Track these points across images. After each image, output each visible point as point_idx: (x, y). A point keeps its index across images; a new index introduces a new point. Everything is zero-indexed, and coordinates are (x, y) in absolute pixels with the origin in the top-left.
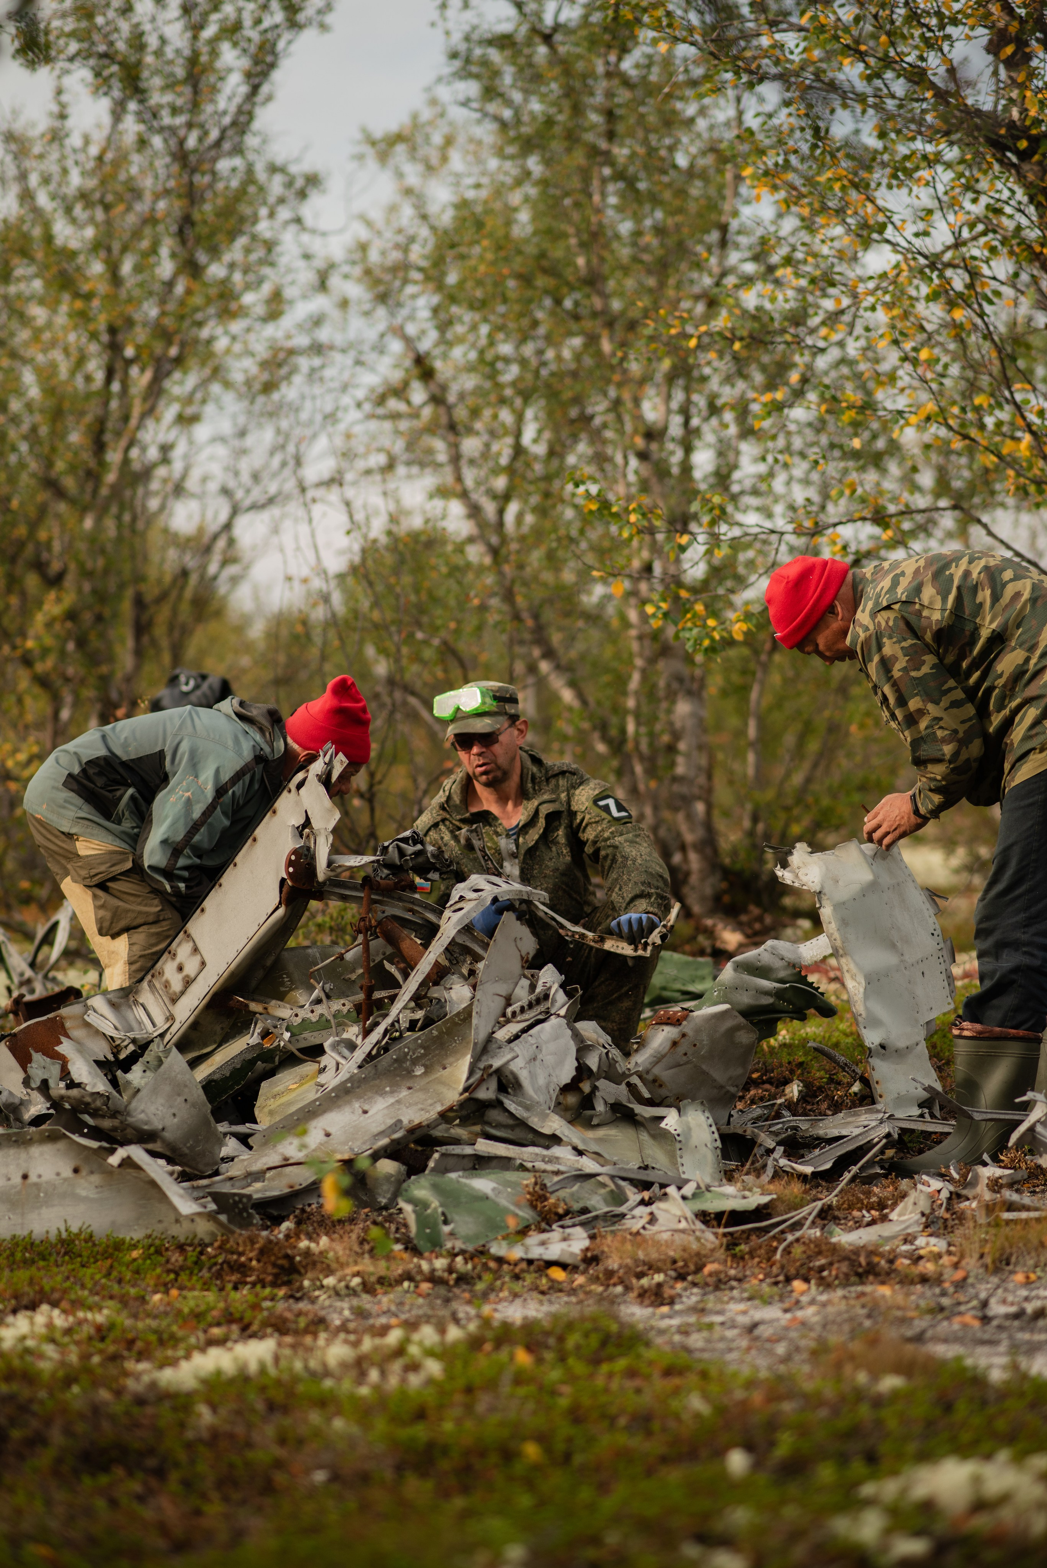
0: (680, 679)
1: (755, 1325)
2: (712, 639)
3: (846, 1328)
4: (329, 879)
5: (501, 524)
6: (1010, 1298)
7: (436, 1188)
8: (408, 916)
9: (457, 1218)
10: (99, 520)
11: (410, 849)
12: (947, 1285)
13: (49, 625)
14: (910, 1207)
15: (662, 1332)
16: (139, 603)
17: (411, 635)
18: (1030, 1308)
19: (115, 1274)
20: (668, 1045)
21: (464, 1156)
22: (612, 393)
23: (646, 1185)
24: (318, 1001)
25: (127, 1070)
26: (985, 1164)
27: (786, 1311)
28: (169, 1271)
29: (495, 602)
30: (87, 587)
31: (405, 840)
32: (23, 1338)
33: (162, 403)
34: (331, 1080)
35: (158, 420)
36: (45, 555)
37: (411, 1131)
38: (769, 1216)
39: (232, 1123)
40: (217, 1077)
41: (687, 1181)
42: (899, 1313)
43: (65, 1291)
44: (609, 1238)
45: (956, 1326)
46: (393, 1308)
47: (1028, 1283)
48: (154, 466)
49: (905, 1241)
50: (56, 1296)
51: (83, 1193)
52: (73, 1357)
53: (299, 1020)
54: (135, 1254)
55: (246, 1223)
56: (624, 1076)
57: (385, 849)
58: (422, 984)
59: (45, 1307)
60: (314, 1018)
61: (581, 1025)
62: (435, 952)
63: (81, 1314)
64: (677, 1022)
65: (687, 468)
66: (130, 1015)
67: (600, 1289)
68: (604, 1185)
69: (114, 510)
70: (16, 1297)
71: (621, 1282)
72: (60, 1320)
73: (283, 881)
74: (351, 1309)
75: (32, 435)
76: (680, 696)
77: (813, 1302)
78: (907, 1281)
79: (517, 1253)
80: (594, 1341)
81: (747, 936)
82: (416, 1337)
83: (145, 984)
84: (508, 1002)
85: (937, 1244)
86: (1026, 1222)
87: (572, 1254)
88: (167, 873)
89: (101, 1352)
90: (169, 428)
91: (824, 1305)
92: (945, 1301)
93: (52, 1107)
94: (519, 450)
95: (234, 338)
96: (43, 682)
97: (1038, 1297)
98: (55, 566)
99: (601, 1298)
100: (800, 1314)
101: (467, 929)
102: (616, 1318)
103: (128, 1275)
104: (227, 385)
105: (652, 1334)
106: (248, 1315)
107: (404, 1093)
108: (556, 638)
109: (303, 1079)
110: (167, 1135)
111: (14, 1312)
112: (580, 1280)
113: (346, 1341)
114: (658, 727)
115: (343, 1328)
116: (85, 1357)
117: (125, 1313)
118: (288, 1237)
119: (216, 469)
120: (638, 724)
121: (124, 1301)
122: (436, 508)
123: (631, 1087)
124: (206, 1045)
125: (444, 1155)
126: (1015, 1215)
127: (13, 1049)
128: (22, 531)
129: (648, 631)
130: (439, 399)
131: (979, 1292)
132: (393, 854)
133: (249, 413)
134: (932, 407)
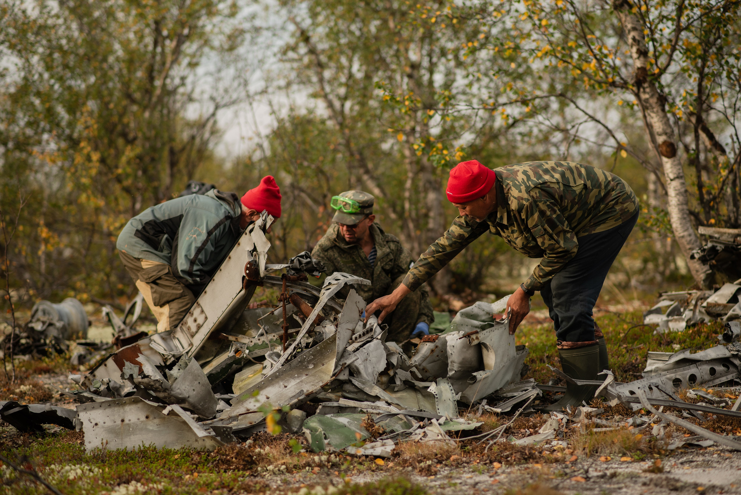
0: (430, 182)
1: (477, 484)
2: (446, 160)
3: (521, 484)
4: (266, 276)
5: (342, 111)
6: (599, 468)
7: (320, 421)
8: (304, 293)
9: (331, 436)
10: (152, 112)
11: (304, 261)
12: (568, 463)
13: (129, 163)
14: (549, 426)
15: (431, 488)
16: (172, 152)
17: (301, 164)
18: (608, 473)
19: (167, 466)
20: (429, 351)
21: (334, 407)
22: (395, 46)
23: (422, 419)
24: (262, 335)
25: (170, 369)
26: (584, 406)
27: (491, 477)
28: (193, 464)
29: (341, 148)
30: (147, 145)
31: (302, 257)
33: (181, 57)
34: (268, 372)
35: (179, 64)
36: (127, 130)
37: (308, 395)
38: (481, 432)
39: (221, 394)
40: (214, 372)
41: (441, 417)
42: (546, 477)
43: (143, 474)
44: (405, 445)
45: (573, 482)
46: (301, 479)
47: (607, 461)
48: (178, 87)
49: (547, 443)
50: (139, 477)
51: (151, 428)
53: (253, 344)
54: (176, 457)
55: (229, 441)
56: (410, 367)
57: (292, 261)
58: (312, 325)
59: (133, 482)
60: (260, 343)
61: (388, 344)
62: (317, 310)
63: (151, 485)
64: (434, 341)
65: (431, 82)
66: (171, 344)
67: (401, 469)
68: (401, 419)
69: (159, 108)
70: (120, 478)
71: (411, 465)
72: (140, 488)
73: (244, 277)
74: (281, 480)
75: (120, 75)
76: (430, 190)
77: (503, 472)
78: (548, 461)
79: (361, 452)
80: (400, 492)
81: (464, 303)
82: (314, 492)
83: (178, 329)
84: (353, 332)
85: (563, 444)
86: (605, 433)
87: (387, 452)
88: (189, 273)
90: (185, 69)
91: (509, 473)
92: (568, 471)
93: (135, 387)
94: (351, 76)
95: (214, 26)
96: (127, 190)
97: (612, 468)
98: (131, 136)
99: (401, 473)
100: (497, 478)
101: (332, 299)
102: (409, 480)
103: (173, 467)
104: (212, 48)
105: (427, 488)
106: (232, 484)
107: (304, 377)
108: (370, 165)
109: (255, 372)
110: (190, 400)
111: (119, 485)
112: (391, 464)
114: (420, 205)
115: (278, 489)
117: (172, 484)
118: (250, 447)
119: (207, 88)
120: (411, 203)
121: (171, 479)
122: (312, 103)
123: (412, 373)
124: (208, 357)
125: (324, 407)
126: (599, 430)
127: (116, 361)
128: (115, 119)
129: (414, 159)
130: (312, 51)
131: (583, 466)
132: (296, 263)
133: (222, 60)
134: (548, 47)
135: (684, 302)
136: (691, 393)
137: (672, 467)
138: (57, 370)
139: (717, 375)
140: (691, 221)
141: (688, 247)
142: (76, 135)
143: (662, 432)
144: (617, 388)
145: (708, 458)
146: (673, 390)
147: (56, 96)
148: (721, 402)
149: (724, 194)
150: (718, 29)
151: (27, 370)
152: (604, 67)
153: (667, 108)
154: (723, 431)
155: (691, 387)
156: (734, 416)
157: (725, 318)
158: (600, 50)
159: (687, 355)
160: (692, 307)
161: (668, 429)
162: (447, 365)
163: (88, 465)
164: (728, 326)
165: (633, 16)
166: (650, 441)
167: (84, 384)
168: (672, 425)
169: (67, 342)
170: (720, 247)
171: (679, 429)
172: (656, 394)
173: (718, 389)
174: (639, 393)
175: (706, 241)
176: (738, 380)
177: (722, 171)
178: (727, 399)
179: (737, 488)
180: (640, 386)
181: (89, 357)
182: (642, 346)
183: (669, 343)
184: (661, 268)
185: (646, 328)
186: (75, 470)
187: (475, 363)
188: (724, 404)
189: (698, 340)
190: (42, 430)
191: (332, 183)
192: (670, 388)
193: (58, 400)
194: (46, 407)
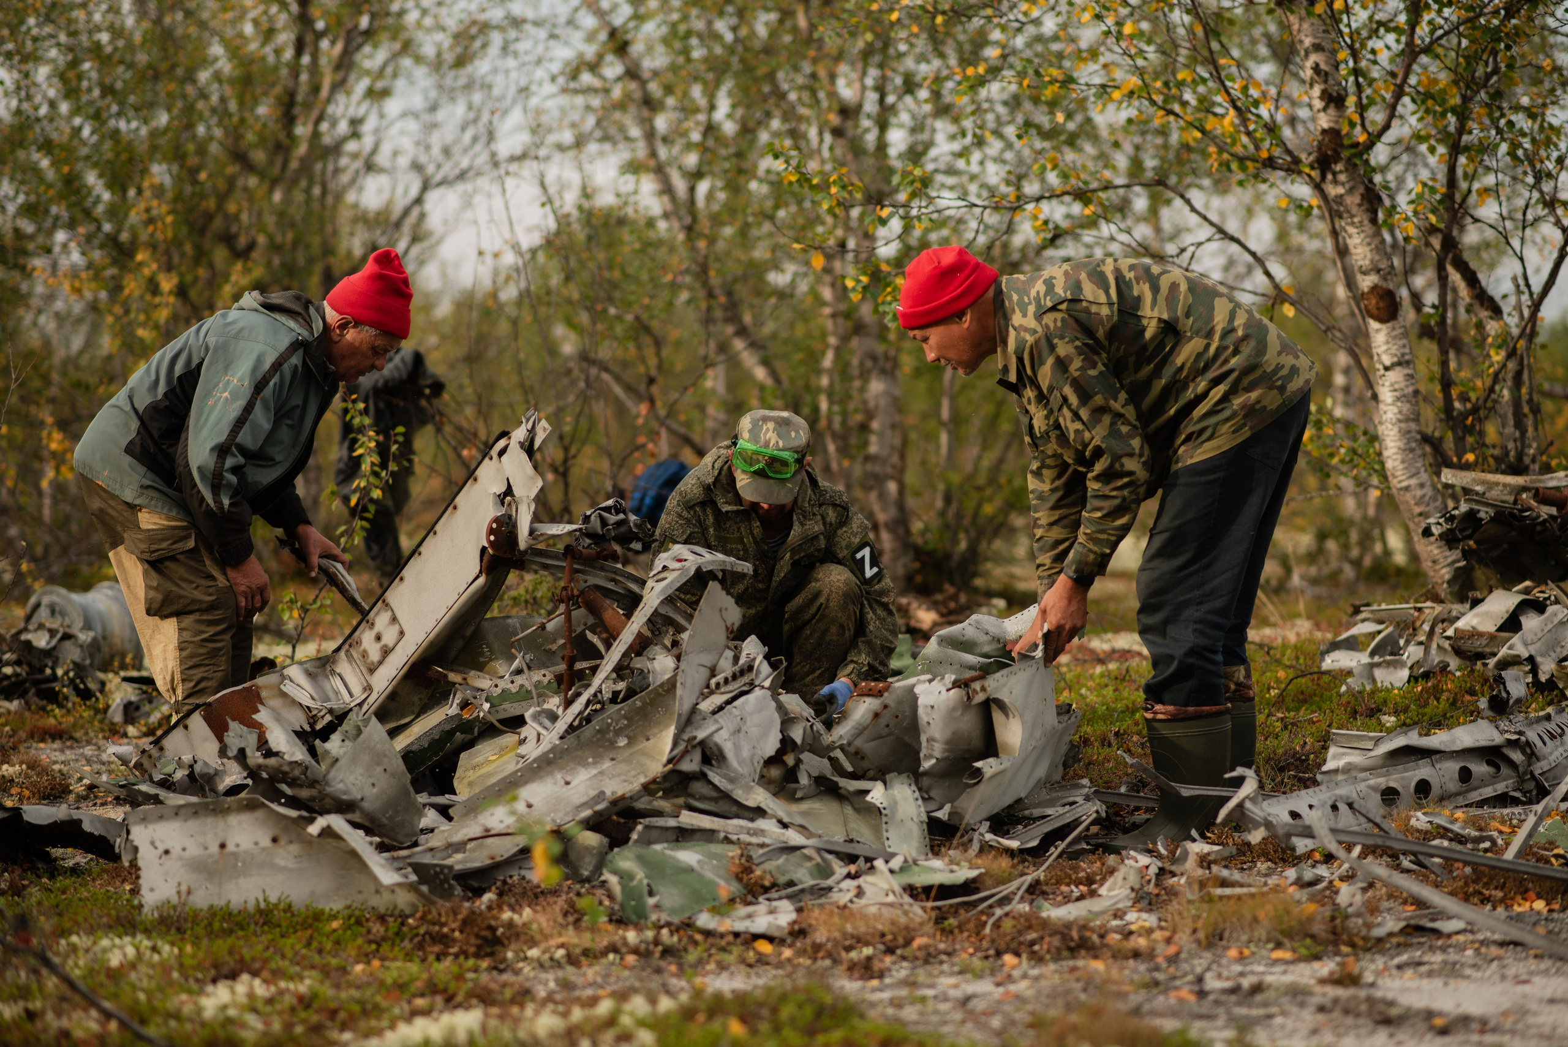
0: (874, 358)
1: (967, 999)
3: (1062, 1001)
4: (530, 548)
5: (692, 201)
6: (1225, 973)
7: (641, 859)
8: (610, 586)
9: (662, 889)
10: (288, 192)
11: (612, 518)
12: (1160, 960)
14: (1120, 882)
15: (873, 1005)
17: (604, 312)
18: (1246, 983)
19: (315, 944)
20: (870, 716)
21: (667, 829)
22: (807, 68)
23: (852, 859)
24: (519, 672)
25: (325, 739)
26: (1194, 840)
27: (998, 985)
28: (370, 942)
29: (688, 280)
30: (276, 261)
31: (607, 509)
32: (224, 1007)
33: (352, 77)
34: (532, 751)
35: (348, 93)
36: (233, 228)
37: (614, 803)
38: (977, 891)
39: (431, 794)
40: (414, 748)
41: (893, 855)
42: (1114, 988)
43: (266, 961)
44: (816, 912)
45: (1172, 1001)
46: (599, 980)
47: (1241, 959)
48: (345, 139)
49: (1115, 917)
50: (257, 965)
51: (282, 863)
52: (277, 1026)
53: (499, 690)
54: (335, 924)
55: (448, 895)
56: (831, 747)
57: (587, 519)
58: (625, 655)
59: (245, 977)
60: (514, 688)
61: (784, 698)
62: (637, 623)
63: (283, 984)
64: (880, 694)
65: (882, 146)
66: (327, 687)
67: (808, 962)
68: (810, 859)
69: (303, 183)
70: (216, 966)
71: (829, 955)
72: (261, 989)
73: (483, 550)
74: (557, 981)
75: (222, 112)
76: (874, 375)
77: (1025, 976)
78: (1118, 955)
79: (723, 926)
80: (809, 1012)
81: (942, 615)
82: (627, 1007)
83: (342, 654)
84: (713, 672)
85: (1149, 920)
86: (1239, 898)
87: (779, 927)
89: (303, 1021)
90: (359, 103)
91: (1037, 979)
92: (1160, 976)
93: (249, 776)
94: (710, 129)
95: (424, 12)
97: (1253, 973)
98: (242, 242)
99: (810, 972)
100: (1012, 988)
101: (669, 600)
102: (828, 988)
103: (329, 946)
104: (418, 59)
105: (866, 1006)
106: (452, 986)
107: (607, 764)
108: (747, 318)
109: (503, 751)
110: (366, 805)
111: (214, 981)
112: (787, 953)
113: (554, 1012)
114: (851, 406)
115: (550, 998)
116: (288, 1027)
117: (327, 983)
118: (490, 908)
119: (407, 143)
120: (831, 402)
121: (325, 971)
122: (628, 183)
123: (834, 761)
124: (404, 716)
125: (647, 827)
126: (1228, 891)
127: (207, 719)
128: (211, 203)
129: (843, 307)
130: (632, 73)
131: (1193, 967)
132: (595, 523)
133: (440, 87)
134: (1134, 81)
135: (1406, 627)
136: (1420, 820)
137: (1378, 973)
138: (78, 734)
139: (1474, 782)
140: (1424, 455)
141: (1417, 510)
142: (124, 236)
143: (1359, 899)
144: (1265, 804)
145: (1453, 956)
146: (1382, 811)
147: (84, 151)
148: (1482, 839)
149: (1495, 401)
150: (1495, 53)
151: (14, 732)
152: (1252, 127)
153: (1381, 215)
154: (1485, 900)
155: (1420, 807)
156: (1508, 870)
157: (1492, 662)
158: (1245, 89)
159: (1413, 738)
160: (1422, 638)
161: (1370, 894)
162: (917, 745)
163: (149, 938)
164: (1500, 680)
165: (1315, 20)
166: (1333, 919)
167: (139, 766)
168: (1378, 885)
169: (101, 675)
170: (1485, 513)
171: (1394, 894)
172: (1346, 819)
173: (1474, 811)
174: (1311, 818)
175: (1454, 497)
176: (1517, 794)
177: (1492, 352)
178: (1495, 834)
179: (1516, 1022)
180: (1314, 802)
181: (146, 707)
182: (1315, 716)
183: (1373, 712)
184: (1355, 552)
185: (1326, 678)
186: (121, 947)
187: (977, 742)
188: (1487, 844)
189: (1434, 707)
190: (51, 861)
191: (665, 352)
192: (1374, 806)
193: (80, 798)
194: (58, 812)
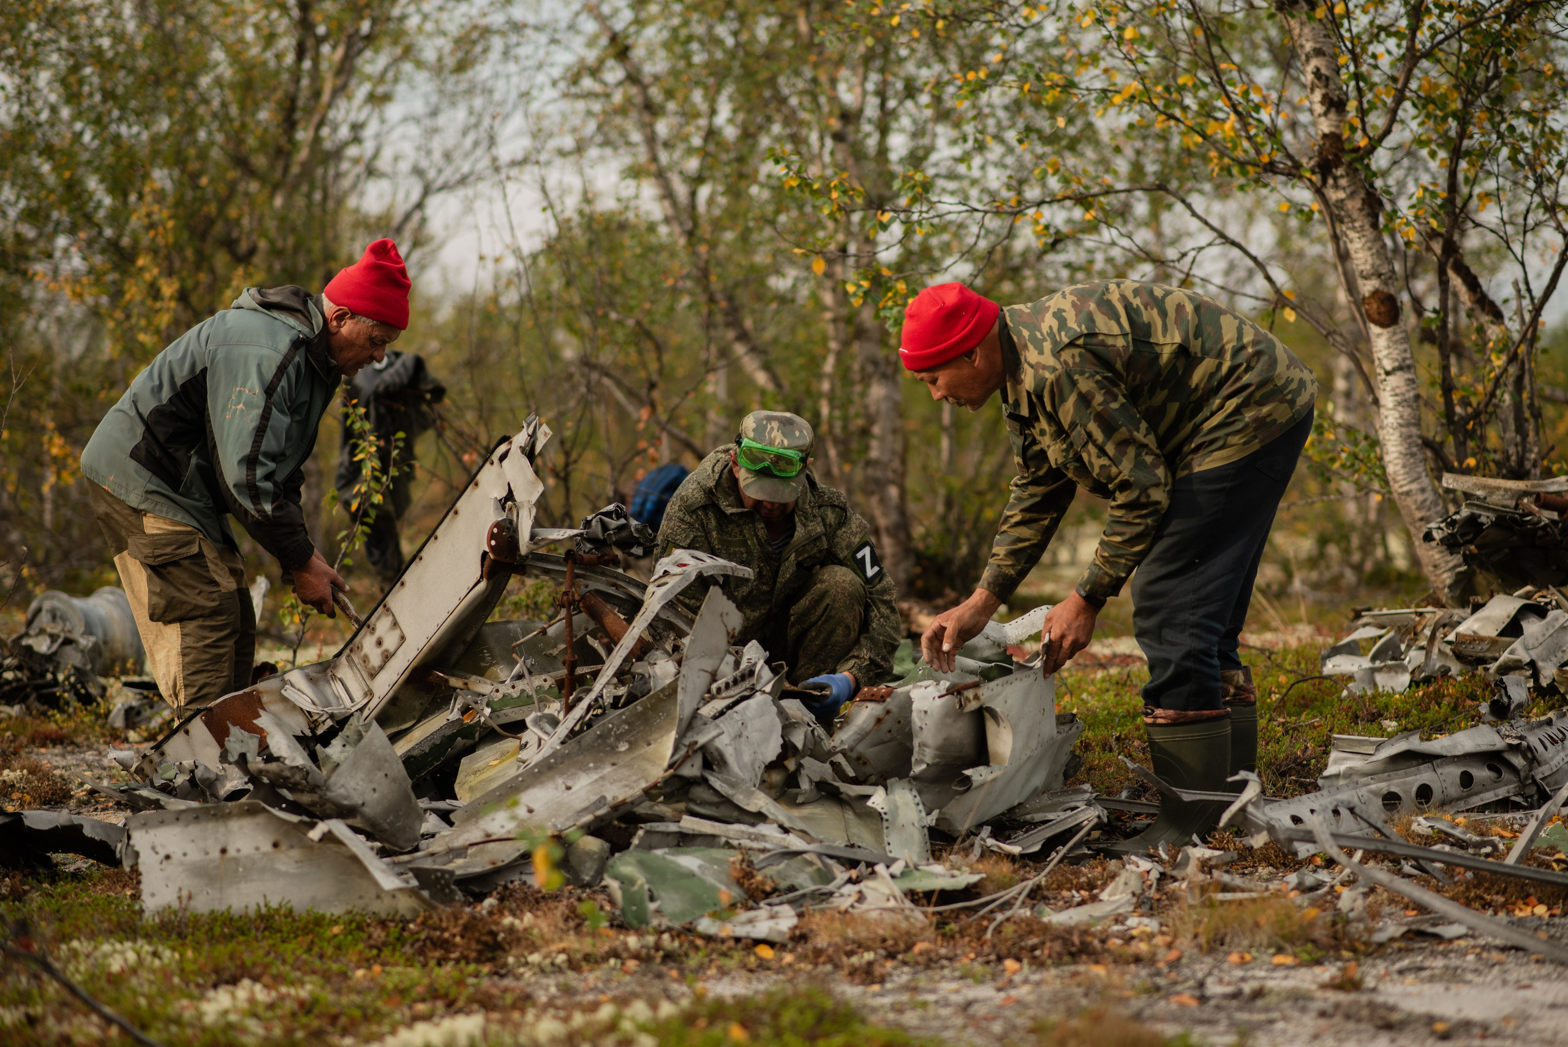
0: (875, 363)
1: (969, 1004)
3: (1063, 1006)
4: (531, 553)
5: (693, 206)
6: (1226, 978)
7: (642, 864)
8: (612, 591)
9: (663, 894)
10: (289, 197)
11: (613, 523)
12: (1161, 965)
14: (1121, 887)
15: (874, 1010)
17: (605, 317)
18: (1247, 988)
19: (316, 950)
20: (872, 722)
21: (668, 834)
22: (808, 73)
23: (853, 864)
24: (520, 677)
25: (326, 744)
26: (1195, 845)
27: (999, 990)
28: (371, 947)
29: (689, 285)
30: (277, 266)
31: (608, 514)
32: (225, 1012)
33: (353, 82)
34: (533, 756)
35: (350, 98)
36: (234, 233)
37: (615, 808)
38: (978, 896)
39: (432, 799)
40: (416, 753)
41: (895, 860)
42: (1115, 993)
43: (267, 966)
44: (817, 918)
45: (1174, 1006)
46: (600, 985)
47: (1243, 964)
48: (345, 144)
49: (1116, 922)
50: (258, 970)
51: (283, 868)
52: (278, 1031)
53: (500, 695)
54: (336, 930)
55: (448, 900)
56: (832, 753)
57: (588, 524)
58: (626, 660)
59: (246, 982)
60: (515, 693)
61: (785, 703)
62: (639, 627)
63: (284, 989)
64: (882, 699)
65: (883, 151)
66: (327, 691)
67: (809, 967)
68: (811, 864)
69: (305, 188)
70: (217, 971)
71: (830, 960)
72: (262, 995)
73: (484, 555)
74: (558, 986)
75: (223, 117)
76: (875, 380)
77: (1026, 981)
78: (1120, 960)
79: (725, 930)
80: (810, 1017)
82: (628, 1012)
83: (344, 659)
84: (714, 677)
85: (1151, 925)
86: (1240, 903)
87: (780, 933)
89: (304, 1027)
90: (360, 108)
91: (1038, 984)
92: (1161, 981)
93: (250, 781)
94: (711, 134)
95: (425, 17)
97: (1254, 978)
98: (244, 247)
99: (810, 977)
100: (1013, 993)
101: (670, 605)
102: (829, 993)
103: (330, 951)
104: (419, 64)
105: (867, 1011)
106: (453, 991)
107: (608, 769)
108: (748, 323)
109: (504, 756)
110: (366, 810)
111: (215, 986)
112: (788, 958)
113: (555, 1017)
114: (852, 411)
115: (551, 1004)
116: (289, 1032)
117: (328, 988)
118: (491, 913)
119: (408, 148)
120: (832, 407)
121: (326, 977)
122: (629, 188)
123: (836, 766)
124: (404, 721)
125: (648, 832)
126: (1229, 896)
127: (209, 724)
128: (212, 208)
129: (844, 312)
130: (633, 78)
131: (1194, 972)
132: (596, 528)
133: (441, 92)
134: (1135, 86)
135: (1408, 632)
136: (1421, 825)
137: (1380, 979)
138: (79, 740)
139: (1475, 787)
140: (1425, 460)
141: (1419, 515)
142: (126, 241)
143: (1360, 904)
144: (1267, 809)
145: (1454, 961)
146: (1383, 816)
147: (85, 156)
148: (1483, 844)
149: (1496, 406)
150: (1495, 57)
151: (15, 737)
152: (1253, 132)
153: (1382, 220)
154: (1486, 905)
155: (1422, 812)
156: (1509, 875)
157: (1493, 667)
158: (1246, 94)
159: (1414, 743)
160: (1423, 643)
161: (1371, 899)
162: (910, 751)
163: (150, 943)
164: (1501, 685)
165: (1316, 25)
166: (1334, 924)
167: (139, 771)
168: (1380, 890)
169: (102, 680)
170: (1486, 518)
171: (1395, 899)
172: (1348, 823)
173: (1475, 816)
174: (1313, 822)
175: (1456, 502)
176: (1518, 799)
177: (1493, 357)
178: (1496, 839)
179: (1517, 1027)
180: (1316, 807)
181: (147, 712)
182: (1316, 721)
183: (1375, 717)
184: (1356, 557)
185: (1327, 683)
186: (122, 953)
187: (969, 750)
188: (1488, 849)
189: (1436, 712)
190: (52, 866)
191: (667, 358)
192: (1375, 811)
193: (82, 803)
194: (60, 817)
